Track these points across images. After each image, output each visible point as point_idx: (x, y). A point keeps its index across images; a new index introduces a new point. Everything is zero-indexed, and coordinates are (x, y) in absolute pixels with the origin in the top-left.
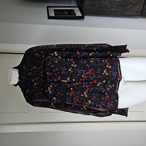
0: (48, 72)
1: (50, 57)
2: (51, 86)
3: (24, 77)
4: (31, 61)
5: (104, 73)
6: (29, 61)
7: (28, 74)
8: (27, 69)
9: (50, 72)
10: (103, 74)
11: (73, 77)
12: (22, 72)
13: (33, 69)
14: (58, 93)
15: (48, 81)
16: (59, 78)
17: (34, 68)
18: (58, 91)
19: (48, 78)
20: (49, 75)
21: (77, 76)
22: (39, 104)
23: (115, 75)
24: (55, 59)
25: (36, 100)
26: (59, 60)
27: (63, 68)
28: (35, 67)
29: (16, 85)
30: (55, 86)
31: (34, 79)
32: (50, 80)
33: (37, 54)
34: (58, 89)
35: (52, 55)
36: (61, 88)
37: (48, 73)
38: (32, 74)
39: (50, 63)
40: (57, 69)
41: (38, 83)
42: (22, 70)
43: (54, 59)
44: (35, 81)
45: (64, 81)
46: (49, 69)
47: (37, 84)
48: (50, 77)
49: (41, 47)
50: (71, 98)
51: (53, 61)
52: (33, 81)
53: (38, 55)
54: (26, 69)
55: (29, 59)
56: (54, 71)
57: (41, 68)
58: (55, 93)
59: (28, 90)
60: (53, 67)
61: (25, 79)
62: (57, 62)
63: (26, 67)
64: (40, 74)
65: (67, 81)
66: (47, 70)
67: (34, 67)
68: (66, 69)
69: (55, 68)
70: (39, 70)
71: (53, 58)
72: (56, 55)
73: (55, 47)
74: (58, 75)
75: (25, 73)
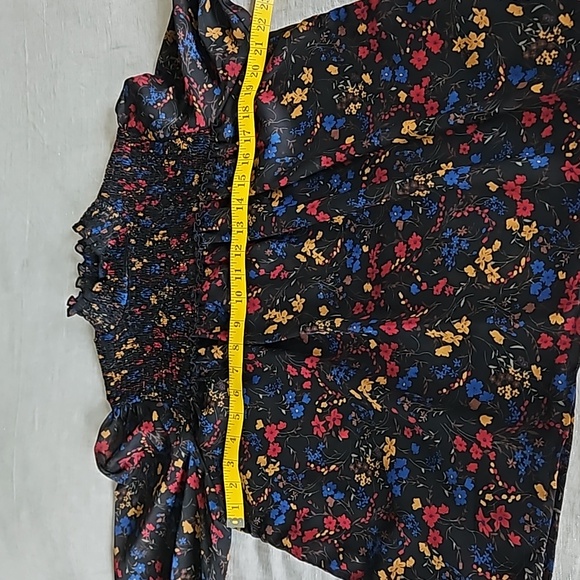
4: (150, 200)
5: (476, 267)
6: (141, 198)
10: (470, 271)
11: (321, 295)
13: (154, 242)
17: (160, 237)
21: (341, 289)
23: (544, 287)
28: (164, 235)
31: (156, 293)
41: (174, 318)
45: (277, 314)
47: (171, 321)
50: (306, 400)
52: (154, 300)
54: (127, 239)
55: (138, 186)
65: (291, 317)
67: (158, 234)
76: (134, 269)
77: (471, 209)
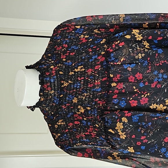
0: (115, 82)
1: (123, 44)
2: (124, 119)
3: (53, 92)
4: (69, 53)
6: (65, 52)
7: (63, 84)
8: (61, 73)
9: (121, 82)
12: (48, 79)
13: (75, 72)
14: (142, 138)
15: (116, 105)
16: (144, 99)
17: (79, 70)
18: (143, 132)
19: (115, 99)
20: (117, 89)
22: (87, 152)
24: (137, 49)
25: (81, 145)
26: (146, 50)
27: (156, 73)
28: (81, 68)
29: (32, 108)
30: (135, 118)
31: (77, 97)
32: (119, 103)
33: (84, 35)
34: (142, 127)
35: (128, 37)
36: (150, 124)
37: (114, 84)
38: (74, 84)
39: (122, 60)
40: (139, 76)
42: (47, 74)
43: (133, 48)
44: (81, 102)
45: (158, 106)
46: (118, 76)
47: (87, 111)
48: (120, 94)
49: (91, 18)
51: (132, 54)
52: (75, 101)
53: (86, 37)
54: (57, 72)
55: (63, 47)
56: (132, 79)
57: (95, 70)
58: (134, 136)
59: (62, 122)
60: (129, 69)
61: (55, 95)
62: (140, 57)
63: (58, 67)
64: (94, 87)
65: (165, 107)
66: (112, 76)
68: (165, 77)
69: (134, 72)
70: (91, 75)
71: (131, 47)
72: (139, 38)
73: (121, 20)
74: (142, 91)
75: (54, 82)
76: (63, 86)
77: (163, 62)
